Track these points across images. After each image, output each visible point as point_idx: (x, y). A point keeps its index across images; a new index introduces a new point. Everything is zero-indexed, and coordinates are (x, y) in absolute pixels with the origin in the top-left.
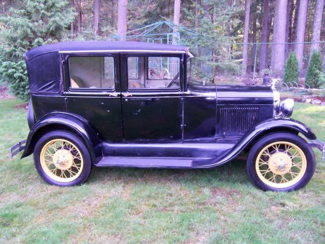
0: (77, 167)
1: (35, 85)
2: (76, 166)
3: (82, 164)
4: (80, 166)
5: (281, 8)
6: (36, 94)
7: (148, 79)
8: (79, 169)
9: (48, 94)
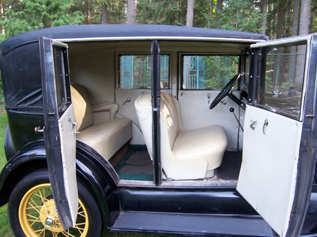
0: (79, 229)
1: (12, 96)
2: (77, 228)
3: (87, 223)
4: (83, 226)
5: (304, 17)
6: (14, 110)
7: (182, 89)
8: (82, 231)
9: (32, 110)
